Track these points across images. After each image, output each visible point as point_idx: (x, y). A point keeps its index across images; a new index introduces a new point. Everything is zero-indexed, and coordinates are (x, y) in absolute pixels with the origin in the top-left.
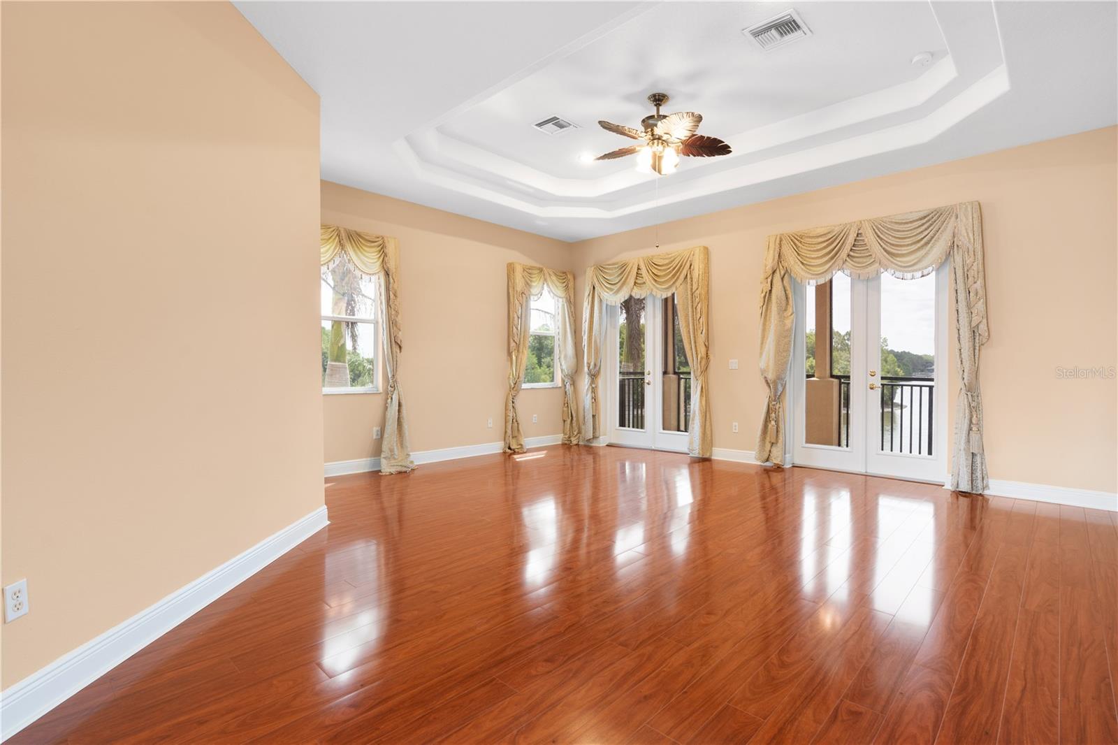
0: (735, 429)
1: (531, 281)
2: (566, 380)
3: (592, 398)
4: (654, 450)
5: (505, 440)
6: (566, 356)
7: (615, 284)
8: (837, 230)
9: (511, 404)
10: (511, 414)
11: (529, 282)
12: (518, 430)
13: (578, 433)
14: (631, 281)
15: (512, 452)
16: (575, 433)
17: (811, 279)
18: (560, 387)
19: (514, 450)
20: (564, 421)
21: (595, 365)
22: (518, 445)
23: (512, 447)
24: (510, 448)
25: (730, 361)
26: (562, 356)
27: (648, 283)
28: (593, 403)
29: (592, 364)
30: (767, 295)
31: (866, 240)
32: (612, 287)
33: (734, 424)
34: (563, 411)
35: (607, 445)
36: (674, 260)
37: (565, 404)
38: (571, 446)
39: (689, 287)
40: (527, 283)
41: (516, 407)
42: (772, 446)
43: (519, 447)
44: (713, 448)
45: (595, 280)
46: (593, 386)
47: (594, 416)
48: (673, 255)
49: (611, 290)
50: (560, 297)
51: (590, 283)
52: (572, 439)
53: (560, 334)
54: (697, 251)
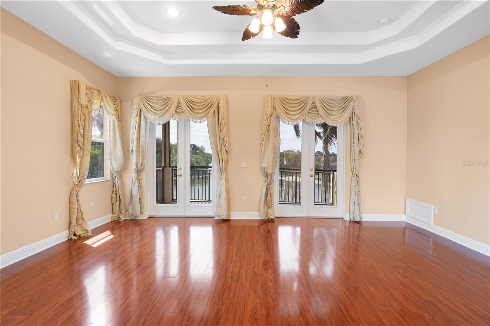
0: (245, 201)
1: (93, 98)
2: (115, 175)
3: (139, 187)
4: (185, 217)
5: (69, 229)
6: (115, 158)
7: (161, 110)
8: (303, 98)
9: (75, 198)
10: (76, 206)
11: (91, 99)
12: (82, 218)
13: (125, 212)
14: (173, 110)
15: (78, 237)
16: (123, 212)
17: (290, 121)
18: (110, 180)
19: (79, 236)
20: (113, 204)
21: (142, 164)
22: (83, 231)
23: (77, 234)
24: (75, 235)
25: (241, 162)
26: (113, 158)
27: (186, 112)
28: (139, 190)
29: (140, 163)
30: (268, 127)
31: (316, 105)
32: (158, 112)
33: (244, 198)
34: (112, 197)
35: (149, 217)
36: (206, 101)
37: (113, 192)
38: (120, 222)
39: (217, 118)
40: (90, 100)
41: (80, 200)
42: (268, 209)
43: (84, 232)
44: (231, 213)
45: (142, 106)
46: (139, 178)
47: (140, 199)
48: (206, 97)
49: (157, 114)
50: (113, 115)
51: (138, 107)
52: (121, 217)
53: (111, 142)
54: (222, 97)
